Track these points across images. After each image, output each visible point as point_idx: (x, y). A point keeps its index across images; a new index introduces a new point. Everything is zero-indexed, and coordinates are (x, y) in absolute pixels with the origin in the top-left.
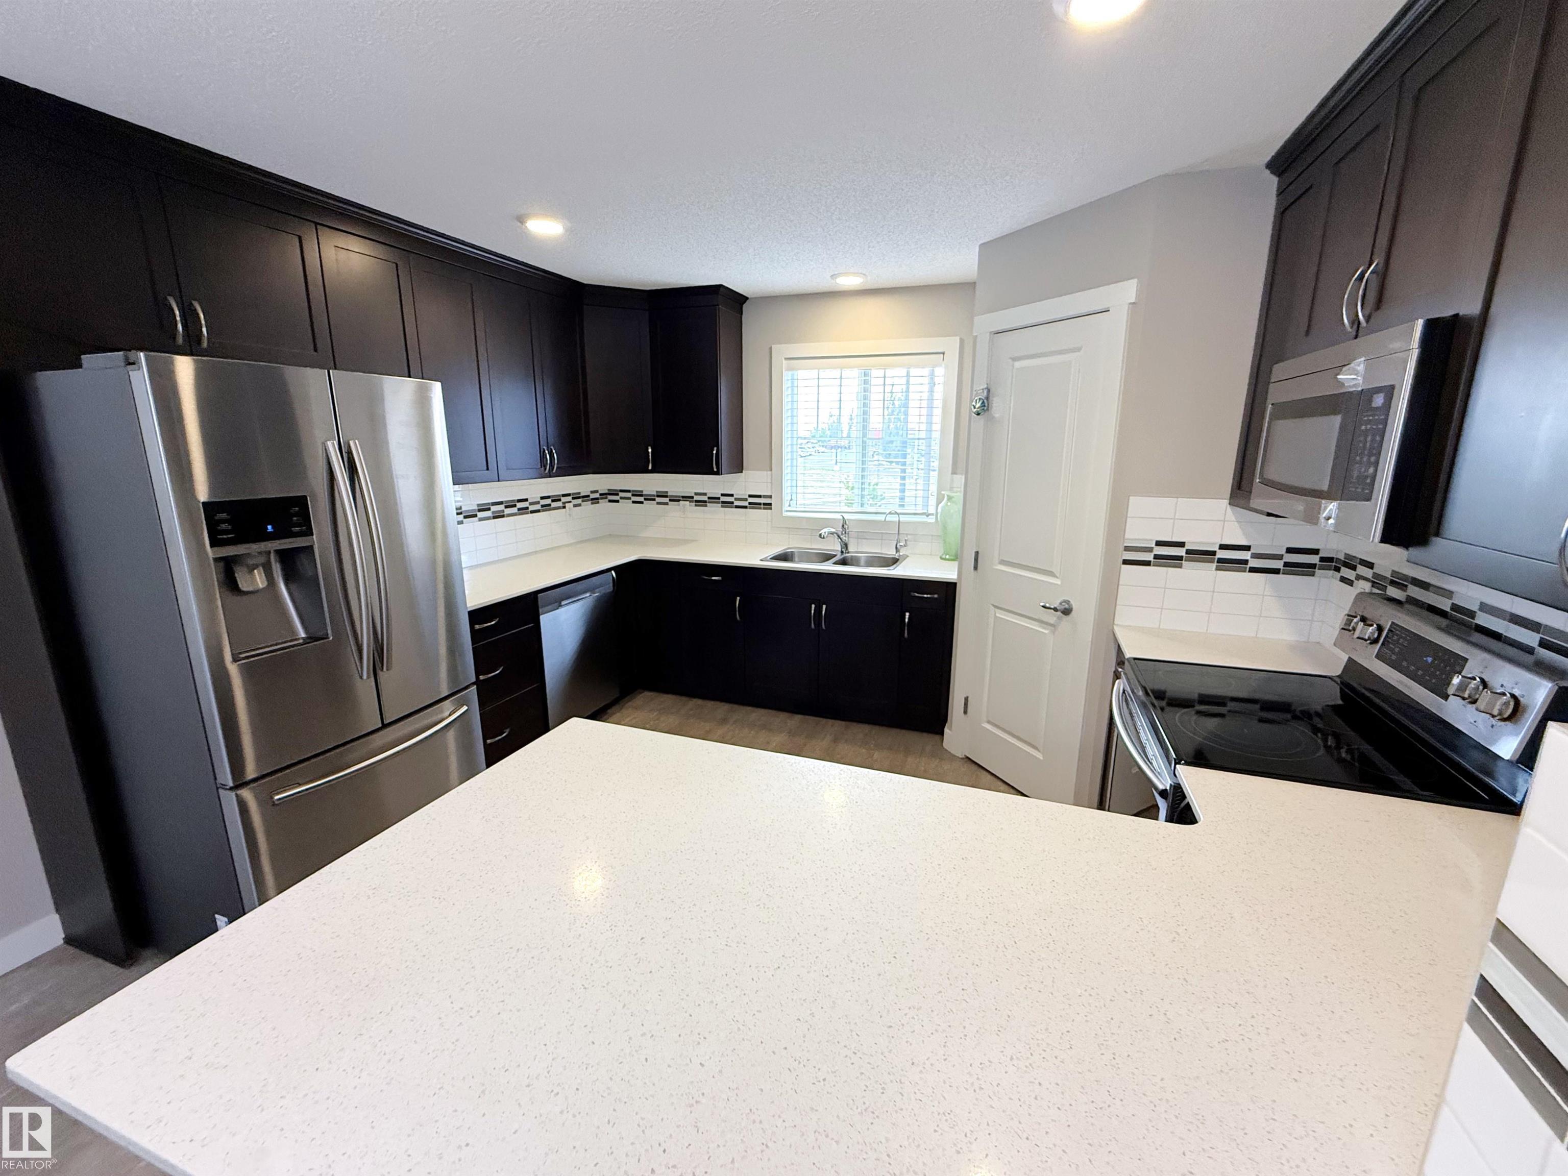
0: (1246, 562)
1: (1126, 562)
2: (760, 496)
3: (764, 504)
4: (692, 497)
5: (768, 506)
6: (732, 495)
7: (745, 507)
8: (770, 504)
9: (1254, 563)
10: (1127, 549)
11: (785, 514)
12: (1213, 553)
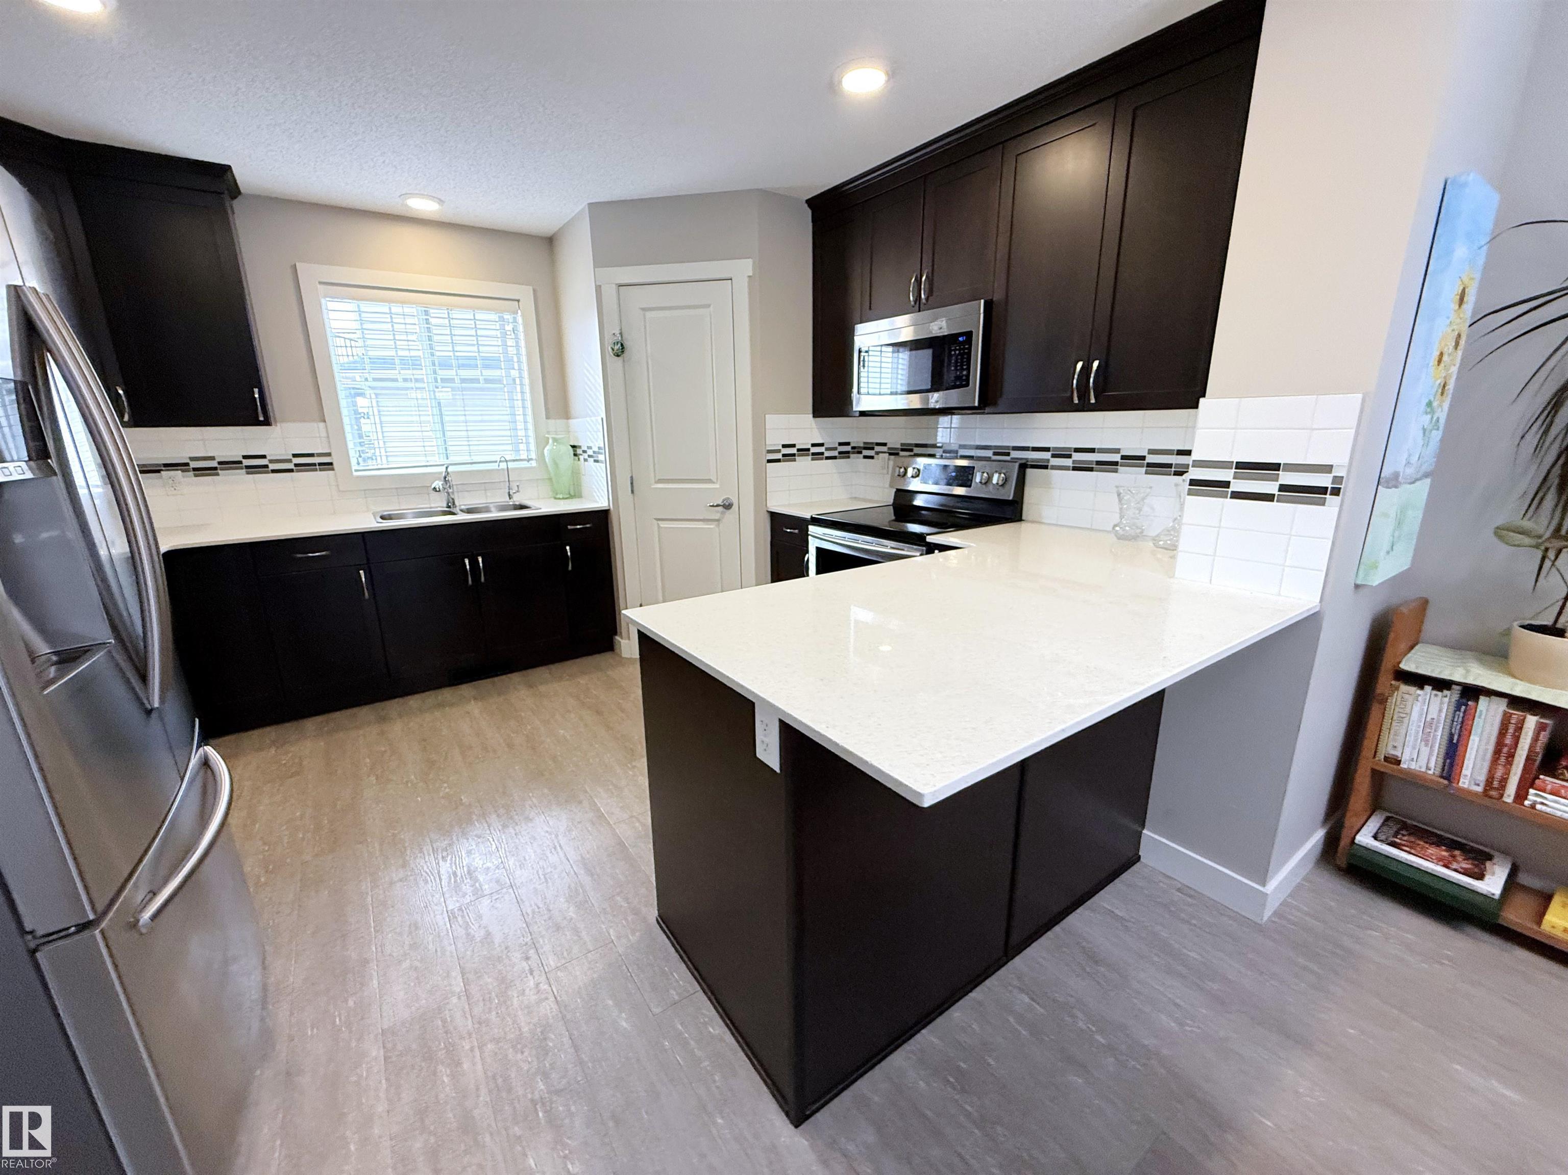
0: (822, 454)
1: (769, 461)
2: (311, 455)
3: (320, 464)
4: (187, 464)
5: (329, 466)
6: (264, 457)
7: (291, 471)
8: (331, 464)
9: (827, 454)
10: (769, 452)
11: (355, 474)
12: (808, 450)
